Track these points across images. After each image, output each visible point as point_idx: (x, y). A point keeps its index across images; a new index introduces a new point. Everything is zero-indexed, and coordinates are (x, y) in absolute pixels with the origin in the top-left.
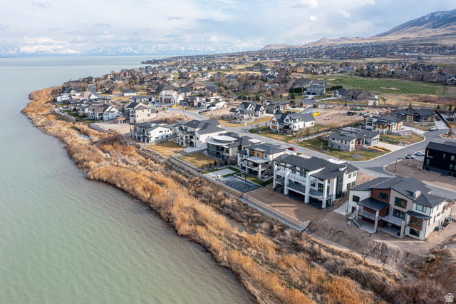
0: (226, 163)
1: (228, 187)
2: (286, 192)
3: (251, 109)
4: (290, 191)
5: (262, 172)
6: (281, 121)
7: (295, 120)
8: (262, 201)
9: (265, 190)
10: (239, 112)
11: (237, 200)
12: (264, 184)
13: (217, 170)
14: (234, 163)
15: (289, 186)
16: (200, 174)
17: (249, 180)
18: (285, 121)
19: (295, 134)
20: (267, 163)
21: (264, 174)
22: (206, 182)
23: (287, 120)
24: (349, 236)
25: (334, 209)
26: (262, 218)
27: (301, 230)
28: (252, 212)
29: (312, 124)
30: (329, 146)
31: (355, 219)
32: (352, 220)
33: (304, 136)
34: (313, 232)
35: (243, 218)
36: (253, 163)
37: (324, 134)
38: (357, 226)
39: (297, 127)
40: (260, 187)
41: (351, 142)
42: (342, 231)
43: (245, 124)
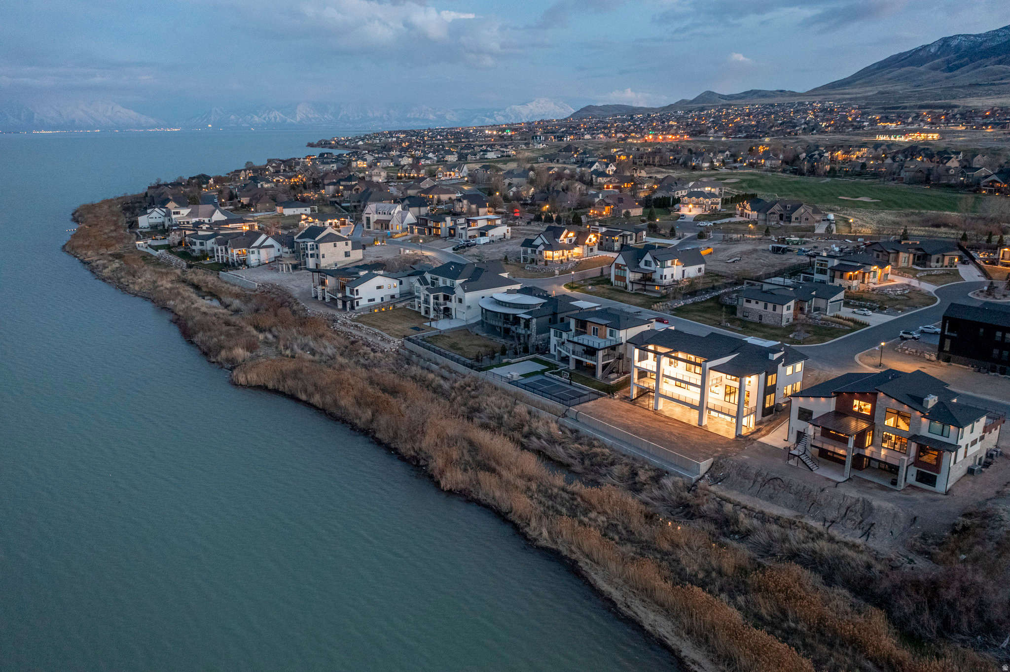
0: (526, 351)
1: (536, 398)
3: (567, 240)
5: (604, 367)
6: (634, 264)
7: (663, 262)
9: (613, 401)
11: (557, 422)
12: (610, 390)
13: (508, 363)
14: (543, 349)
16: (474, 372)
18: (642, 264)
21: (608, 370)
22: (487, 388)
23: (647, 263)
24: (794, 487)
25: (759, 438)
26: (612, 457)
27: (694, 478)
28: (591, 445)
29: (700, 270)
30: (739, 315)
31: (804, 453)
32: (798, 456)
33: (685, 294)
34: (720, 482)
35: (572, 457)
36: (585, 348)
37: (726, 290)
38: (810, 468)
39: (669, 277)
40: (602, 396)
41: (785, 307)
42: (780, 477)
43: (557, 272)
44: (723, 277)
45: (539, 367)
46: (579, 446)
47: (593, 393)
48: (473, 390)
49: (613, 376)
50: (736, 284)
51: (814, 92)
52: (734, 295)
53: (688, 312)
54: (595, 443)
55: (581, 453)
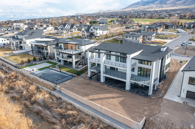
0: (45, 59)
1: (42, 80)
2: (102, 80)
3: (68, 27)
4: (107, 79)
5: (76, 62)
6: (87, 30)
7: (97, 29)
8: (78, 93)
9: (80, 79)
10: (60, 29)
11: (50, 94)
12: (79, 74)
13: (36, 64)
15: (106, 72)
16: (17, 70)
17: (63, 70)
18: (90, 30)
19: (98, 38)
20: (80, 54)
21: (78, 63)
22: (20, 77)
23: (92, 30)
25: (163, 96)
28: (67, 109)
29: (107, 32)
35: (55, 118)
36: (68, 55)
37: (117, 37)
41: (140, 38)
43: (64, 36)
44: (115, 34)
47: (71, 75)
48: (15, 78)
49: (80, 66)
51: (120, 10)
55: (61, 114)
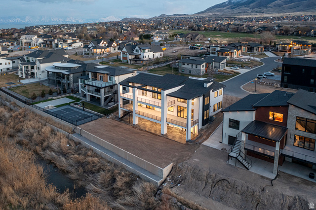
3: (103, 45)
4: (141, 121)
5: (106, 99)
6: (131, 52)
7: (144, 50)
9: (107, 120)
10: (92, 48)
13: (52, 99)
14: (76, 91)
15: (139, 112)
16: (27, 106)
17: (88, 108)
19: (145, 63)
22: (30, 116)
23: (137, 51)
24: (239, 188)
25: (203, 142)
26: (99, 164)
27: (159, 182)
28: (86, 155)
29: (161, 55)
30: (180, 71)
31: (240, 155)
32: (236, 158)
33: (154, 63)
34: (179, 183)
35: (71, 166)
36: (96, 88)
37: (173, 62)
38: (245, 167)
39: (147, 57)
40: (101, 117)
41: (201, 66)
42: (226, 178)
43: (97, 58)
44: (171, 57)
45: (68, 101)
46: (77, 156)
47: (96, 115)
48: (23, 117)
49: (110, 104)
50: (177, 60)
51: (195, 14)
52: (177, 64)
53: (156, 71)
54: (89, 153)
55: (78, 162)
